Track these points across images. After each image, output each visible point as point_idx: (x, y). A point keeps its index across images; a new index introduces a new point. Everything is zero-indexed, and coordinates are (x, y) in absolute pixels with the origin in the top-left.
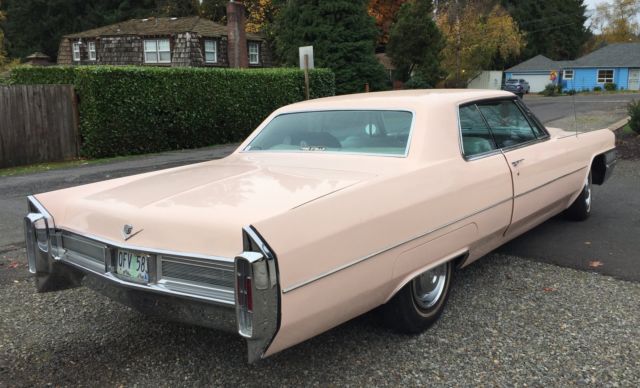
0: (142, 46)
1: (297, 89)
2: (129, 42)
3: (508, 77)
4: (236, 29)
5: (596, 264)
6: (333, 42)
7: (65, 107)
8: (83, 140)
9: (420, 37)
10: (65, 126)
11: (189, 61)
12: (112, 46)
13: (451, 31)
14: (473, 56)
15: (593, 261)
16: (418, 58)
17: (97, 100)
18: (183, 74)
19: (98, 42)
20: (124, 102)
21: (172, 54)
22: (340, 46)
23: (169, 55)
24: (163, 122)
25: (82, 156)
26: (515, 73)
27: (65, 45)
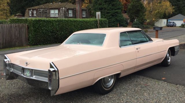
0: (50, 11)
1: (95, 25)
2: (46, 10)
3: (169, 21)
4: (79, 6)
5: (163, 79)
6: (108, 10)
7: (24, 30)
8: (29, 40)
9: (138, 8)
10: (24, 36)
11: (64, 16)
12: (41, 11)
13: (149, 6)
14: (156, 14)
15: (163, 78)
16: (137, 15)
17: (33, 28)
18: (60, 21)
19: (37, 10)
20: (41, 29)
21: (59, 14)
22: (110, 11)
23: (58, 14)
24: (53, 35)
25: (29, 45)
26: (171, 20)
27: (27, 11)
